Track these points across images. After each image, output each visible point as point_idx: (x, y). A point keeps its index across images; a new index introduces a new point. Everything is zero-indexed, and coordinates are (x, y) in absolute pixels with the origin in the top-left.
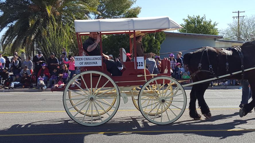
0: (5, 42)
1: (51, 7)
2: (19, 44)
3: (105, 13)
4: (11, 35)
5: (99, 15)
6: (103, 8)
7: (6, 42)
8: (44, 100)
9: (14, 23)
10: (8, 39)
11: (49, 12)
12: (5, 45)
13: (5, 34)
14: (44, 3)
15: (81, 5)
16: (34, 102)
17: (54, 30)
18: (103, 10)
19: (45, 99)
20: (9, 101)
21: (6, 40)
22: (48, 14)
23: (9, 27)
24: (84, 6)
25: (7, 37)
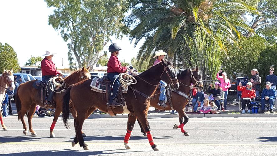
1: (198, 9)
3: (267, 12)
4: (149, 47)
5: (259, 16)
6: (263, 6)
7: (143, 55)
9: (151, 33)
10: (146, 52)
11: (195, 15)
12: (143, 60)
13: (142, 46)
14: (190, 4)
15: (237, 4)
17: (202, 39)
18: (264, 8)
19: (197, 128)
21: (143, 53)
22: (194, 18)
23: (146, 37)
24: (240, 4)
25: (145, 50)
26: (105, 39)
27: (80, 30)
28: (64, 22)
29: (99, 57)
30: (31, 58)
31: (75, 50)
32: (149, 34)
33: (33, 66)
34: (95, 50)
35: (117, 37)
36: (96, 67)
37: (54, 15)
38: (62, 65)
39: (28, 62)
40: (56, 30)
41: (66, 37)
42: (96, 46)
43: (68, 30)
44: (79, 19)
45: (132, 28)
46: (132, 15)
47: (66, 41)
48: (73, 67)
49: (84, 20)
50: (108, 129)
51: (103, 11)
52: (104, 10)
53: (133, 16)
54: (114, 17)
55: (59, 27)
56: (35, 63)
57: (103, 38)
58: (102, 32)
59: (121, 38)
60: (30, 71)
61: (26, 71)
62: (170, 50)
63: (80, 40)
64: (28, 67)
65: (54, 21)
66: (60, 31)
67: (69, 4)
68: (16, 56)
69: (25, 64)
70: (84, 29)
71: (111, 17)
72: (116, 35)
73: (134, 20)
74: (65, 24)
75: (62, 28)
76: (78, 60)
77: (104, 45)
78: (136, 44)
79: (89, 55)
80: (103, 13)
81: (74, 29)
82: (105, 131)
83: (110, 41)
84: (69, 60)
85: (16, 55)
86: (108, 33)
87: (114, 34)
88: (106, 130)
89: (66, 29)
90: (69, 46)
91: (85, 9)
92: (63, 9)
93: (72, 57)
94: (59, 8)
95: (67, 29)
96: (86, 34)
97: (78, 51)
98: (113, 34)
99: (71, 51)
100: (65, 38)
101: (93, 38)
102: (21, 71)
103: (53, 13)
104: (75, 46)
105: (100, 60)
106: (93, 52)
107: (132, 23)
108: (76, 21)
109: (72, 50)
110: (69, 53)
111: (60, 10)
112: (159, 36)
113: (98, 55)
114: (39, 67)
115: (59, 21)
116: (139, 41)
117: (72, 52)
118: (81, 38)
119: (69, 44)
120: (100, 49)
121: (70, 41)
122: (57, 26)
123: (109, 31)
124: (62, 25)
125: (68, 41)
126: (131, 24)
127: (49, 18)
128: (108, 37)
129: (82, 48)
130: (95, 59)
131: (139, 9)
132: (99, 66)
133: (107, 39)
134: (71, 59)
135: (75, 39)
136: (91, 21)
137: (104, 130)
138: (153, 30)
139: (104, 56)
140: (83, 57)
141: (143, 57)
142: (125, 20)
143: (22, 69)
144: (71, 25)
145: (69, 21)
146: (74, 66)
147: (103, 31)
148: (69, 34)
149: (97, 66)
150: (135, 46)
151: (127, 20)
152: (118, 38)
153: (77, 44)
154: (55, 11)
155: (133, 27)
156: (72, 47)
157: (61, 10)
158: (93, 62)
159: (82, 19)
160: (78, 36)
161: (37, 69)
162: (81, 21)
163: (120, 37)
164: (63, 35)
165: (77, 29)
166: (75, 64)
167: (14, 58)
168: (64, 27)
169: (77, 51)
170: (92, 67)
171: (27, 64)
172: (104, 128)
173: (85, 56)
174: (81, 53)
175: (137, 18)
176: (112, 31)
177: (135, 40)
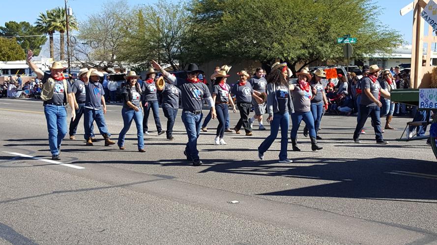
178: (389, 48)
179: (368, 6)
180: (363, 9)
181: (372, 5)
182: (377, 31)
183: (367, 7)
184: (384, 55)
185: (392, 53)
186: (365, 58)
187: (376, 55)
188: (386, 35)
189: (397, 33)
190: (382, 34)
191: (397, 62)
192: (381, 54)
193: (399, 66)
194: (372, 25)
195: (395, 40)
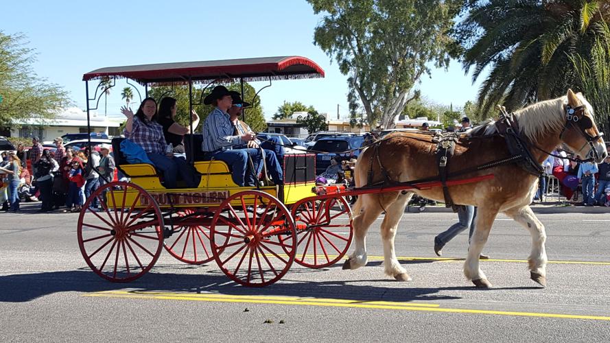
0: (486, 97)
2: (520, 99)
4: (502, 80)
7: (490, 95)
8: (596, 234)
9: (505, 54)
10: (495, 90)
13: (489, 79)
16: (573, 239)
19: (598, 233)
20: (514, 235)
21: (489, 92)
23: (495, 61)
25: (493, 86)
26: (416, 69)
27: (370, 53)
28: (342, 39)
29: (405, 101)
30: (283, 104)
31: (361, 91)
32: (501, 55)
33: (288, 120)
34: (397, 88)
35: (438, 63)
36: (400, 119)
37: (324, 27)
38: (338, 118)
39: (279, 114)
40: (329, 55)
41: (346, 65)
42: (400, 80)
43: (348, 53)
44: (369, 32)
45: (468, 44)
46: (469, 21)
47: (346, 73)
48: (355, 121)
49: (378, 33)
50: (424, 234)
51: (413, 15)
52: (414, 12)
53: (472, 22)
54: (433, 26)
55: (333, 49)
56: (291, 115)
57: (414, 67)
58: (411, 56)
59: (447, 65)
60: (283, 129)
61: (276, 129)
62: (542, 84)
63: (371, 70)
64: (279, 121)
65: (323, 38)
66: (335, 55)
67: (351, 5)
68: (259, 103)
69: (274, 116)
70: (376, 51)
71: (429, 27)
72: (436, 59)
73: (473, 30)
74: (343, 42)
75: (338, 50)
76: (368, 108)
77: (415, 79)
78: (476, 75)
79: (387, 98)
80: (414, 19)
81: (360, 50)
82: (419, 237)
83: (425, 71)
84: (350, 108)
85: (260, 101)
86: (422, 57)
87: (434, 59)
88: (421, 234)
89: (344, 51)
90: (351, 83)
91: (380, 13)
92: (341, 15)
93: (356, 102)
94: (334, 13)
95: (346, 51)
96: (381, 59)
97: (367, 92)
98: (431, 58)
99: (354, 92)
100: (344, 68)
101: (395, 66)
102: (267, 129)
103: (322, 24)
104: (361, 82)
105: (406, 108)
106: (394, 93)
107: (469, 35)
108: (363, 37)
109: (355, 90)
110: (350, 96)
111: (336, 18)
112: (521, 59)
113: (403, 98)
114: (297, 122)
115: (334, 38)
116: (482, 68)
117: (357, 94)
118: (371, 67)
119: (350, 80)
120: (408, 87)
121: (352, 73)
122: (330, 48)
123: (424, 52)
124: (339, 44)
125: (349, 73)
126: (467, 38)
127: (315, 34)
128: (421, 64)
129: (374, 86)
130: (398, 105)
131: (483, 8)
132: (404, 119)
133: (419, 68)
134: (353, 106)
135: (361, 70)
136: (392, 35)
137: (418, 234)
138: (510, 47)
139: (414, 100)
140: (375, 102)
141: (490, 99)
142: (456, 30)
143: (268, 124)
144: (355, 43)
145: (352, 36)
146: (358, 119)
147: (412, 53)
148: (351, 61)
149: (402, 118)
150: (475, 80)
151: (459, 31)
152: (441, 66)
153: (365, 78)
154: (326, 19)
155: (471, 42)
156: (356, 85)
157: (338, 16)
158: (394, 112)
159: (374, 32)
160: (368, 64)
161: (295, 126)
162: (372, 35)
163: (444, 62)
164: (341, 62)
165: (365, 50)
166: (361, 115)
167: (256, 106)
168: (342, 47)
169: (365, 92)
170: (393, 120)
171: (276, 116)
172: (417, 231)
173: (379, 101)
174: (373, 94)
175: (479, 26)
176: (429, 52)
177: (473, 68)
178: (50, 111)
179: (15, 48)
180: (8, 53)
181: (21, 48)
182: (32, 85)
183: (13, 51)
184: (43, 121)
185: (55, 118)
186: (14, 125)
187: (31, 121)
188: (45, 91)
189: (60, 89)
190: (39, 90)
191: (59, 131)
192: (38, 119)
193: (62, 137)
194: (22, 76)
195: (58, 100)
